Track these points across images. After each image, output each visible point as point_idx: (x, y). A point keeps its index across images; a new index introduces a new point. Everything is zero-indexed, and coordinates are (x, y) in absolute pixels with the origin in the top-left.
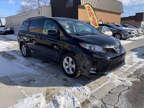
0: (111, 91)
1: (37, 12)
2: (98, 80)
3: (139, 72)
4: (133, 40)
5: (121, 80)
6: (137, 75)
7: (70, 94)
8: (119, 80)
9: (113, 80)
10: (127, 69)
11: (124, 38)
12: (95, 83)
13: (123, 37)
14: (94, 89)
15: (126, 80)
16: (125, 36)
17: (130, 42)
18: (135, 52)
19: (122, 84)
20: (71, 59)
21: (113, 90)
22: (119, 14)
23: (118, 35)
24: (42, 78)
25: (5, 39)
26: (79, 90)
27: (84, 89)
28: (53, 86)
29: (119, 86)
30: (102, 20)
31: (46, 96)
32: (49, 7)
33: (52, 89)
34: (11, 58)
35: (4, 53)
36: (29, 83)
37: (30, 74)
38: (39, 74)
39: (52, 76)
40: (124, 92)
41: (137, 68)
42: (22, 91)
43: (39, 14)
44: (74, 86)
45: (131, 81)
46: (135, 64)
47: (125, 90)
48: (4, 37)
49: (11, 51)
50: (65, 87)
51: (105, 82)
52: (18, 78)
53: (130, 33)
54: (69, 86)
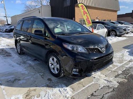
0: (94, 93)
1: (38, 11)
2: (83, 80)
3: (128, 72)
4: (128, 37)
5: (107, 81)
6: (125, 74)
7: (50, 97)
8: (105, 80)
9: (99, 80)
10: (116, 68)
11: (119, 35)
12: (79, 84)
13: (118, 33)
14: (77, 90)
15: (112, 80)
16: (120, 32)
17: (124, 38)
18: (128, 49)
19: (107, 85)
20: (55, 59)
21: (97, 92)
22: (116, 11)
23: (113, 32)
24: (28, 77)
25: (9, 36)
26: (61, 92)
27: (66, 91)
28: (36, 87)
29: (104, 87)
30: (98, 17)
31: (25, 97)
32: (49, 7)
33: (33, 90)
34: (7, 56)
35: (2, 50)
36: (13, 83)
37: (18, 72)
38: (26, 72)
39: (38, 75)
40: (108, 94)
41: (127, 66)
42: (4, 91)
43: (40, 13)
44: (56, 87)
45: (118, 82)
46: (125, 62)
47: (108, 93)
48: (8, 35)
49: (9, 49)
50: (47, 88)
51: (90, 82)
52: (5, 77)
53: (125, 30)
54: (52, 87)
